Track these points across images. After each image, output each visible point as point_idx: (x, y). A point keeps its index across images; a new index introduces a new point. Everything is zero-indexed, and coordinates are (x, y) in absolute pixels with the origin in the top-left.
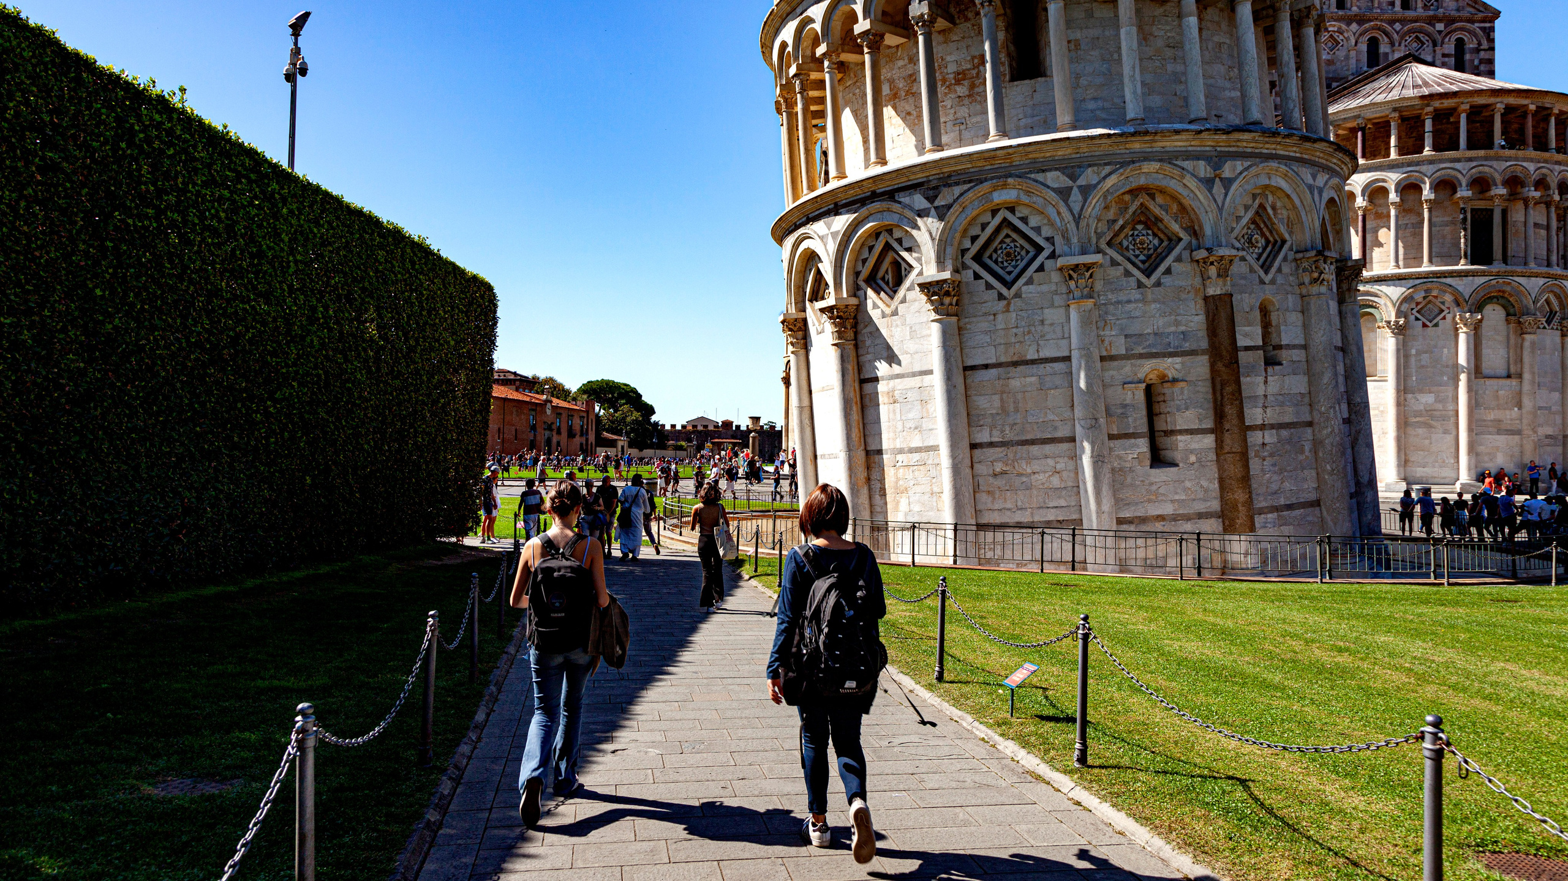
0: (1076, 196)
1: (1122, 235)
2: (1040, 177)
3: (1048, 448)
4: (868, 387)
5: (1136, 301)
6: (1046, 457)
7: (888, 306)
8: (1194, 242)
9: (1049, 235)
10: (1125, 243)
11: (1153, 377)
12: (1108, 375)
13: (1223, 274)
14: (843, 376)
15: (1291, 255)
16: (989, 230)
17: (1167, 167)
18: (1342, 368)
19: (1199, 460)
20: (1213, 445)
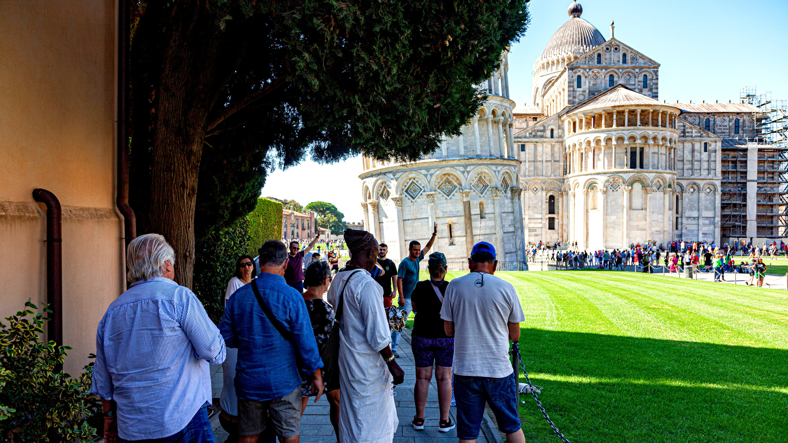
0: (429, 176)
1: (442, 186)
2: (420, 171)
4: (381, 224)
5: (445, 203)
7: (386, 203)
8: (460, 187)
9: (423, 186)
10: (443, 188)
11: (450, 223)
13: (467, 196)
14: (375, 221)
15: (490, 189)
16: (409, 184)
17: (452, 169)
18: (511, 218)
19: (461, 244)
20: (465, 240)
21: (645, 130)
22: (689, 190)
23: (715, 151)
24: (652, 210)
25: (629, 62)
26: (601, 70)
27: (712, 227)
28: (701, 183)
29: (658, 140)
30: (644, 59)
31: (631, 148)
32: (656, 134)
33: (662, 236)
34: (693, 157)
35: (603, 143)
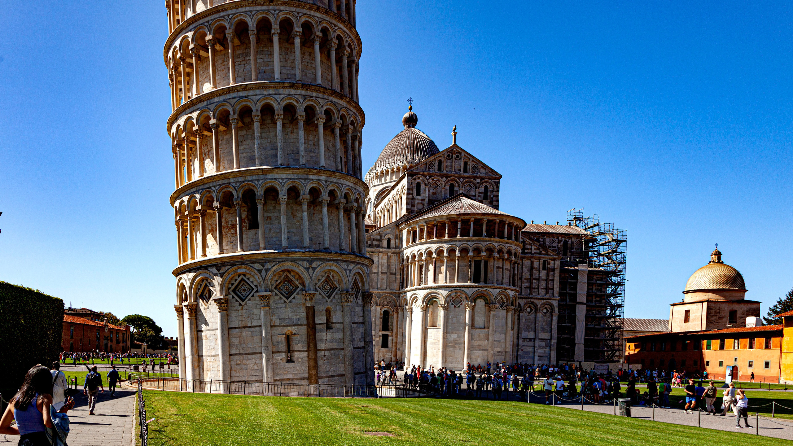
0: (264, 272)
1: (280, 285)
2: (252, 265)
3: (254, 356)
4: (199, 333)
5: (283, 308)
6: (253, 359)
7: (206, 305)
8: (303, 288)
9: (256, 284)
10: (281, 288)
11: (288, 333)
12: (273, 332)
13: (311, 299)
14: (191, 329)
15: (339, 292)
16: (237, 282)
17: (294, 263)
18: (361, 329)
19: (302, 361)
20: (307, 356)
21: (491, 241)
22: (526, 310)
23: (553, 270)
24: (494, 329)
25: (471, 171)
26: (442, 178)
27: (548, 349)
28: (539, 303)
29: (503, 253)
30: (485, 169)
31: (475, 261)
32: (501, 246)
33: (503, 357)
34: (531, 274)
35: (445, 254)
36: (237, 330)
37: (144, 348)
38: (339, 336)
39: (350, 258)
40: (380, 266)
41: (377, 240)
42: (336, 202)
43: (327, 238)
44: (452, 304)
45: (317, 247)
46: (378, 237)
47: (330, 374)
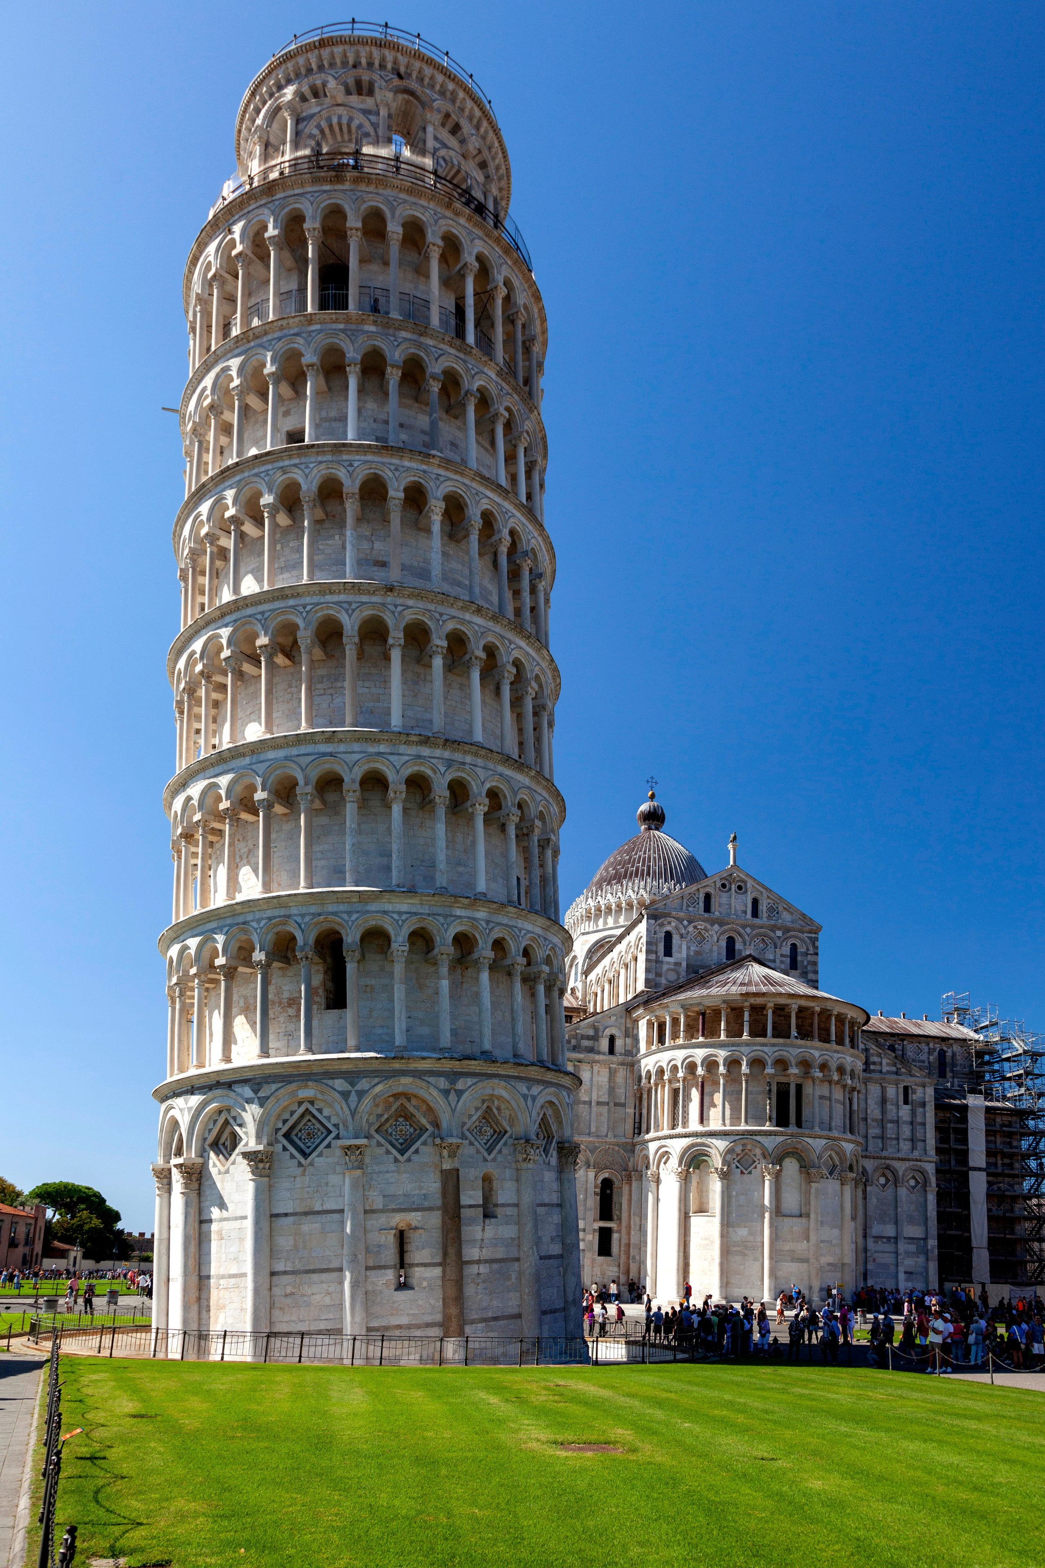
0: (353, 1098)
1: (388, 1125)
2: (330, 1082)
3: (324, 1276)
4: (204, 1226)
5: (393, 1172)
6: (322, 1282)
7: (223, 1165)
8: (436, 1132)
9: (336, 1122)
10: (390, 1130)
11: (403, 1226)
12: (369, 1223)
13: (452, 1155)
14: (186, 1217)
15: (510, 1141)
16: (296, 1116)
17: (418, 1081)
18: (556, 1218)
19: (429, 1286)
20: (441, 1274)
21: (806, 1047)
22: (878, 1180)
23: (923, 1105)
24: (820, 1219)
25: (765, 915)
26: (712, 925)
27: (921, 1259)
28: (901, 1167)
29: (830, 1070)
30: (792, 914)
31: (778, 1083)
32: (826, 1057)
33: (839, 1275)
34: (883, 1112)
35: (722, 1069)
36: (290, 1219)
37: (75, 1258)
38: (508, 1231)
39: (534, 1072)
40: (595, 1090)
41: (588, 1038)
42: (508, 961)
43: (487, 1032)
44: (737, 1167)
45: (468, 1049)
46: (591, 1032)
47: (490, 1314)
